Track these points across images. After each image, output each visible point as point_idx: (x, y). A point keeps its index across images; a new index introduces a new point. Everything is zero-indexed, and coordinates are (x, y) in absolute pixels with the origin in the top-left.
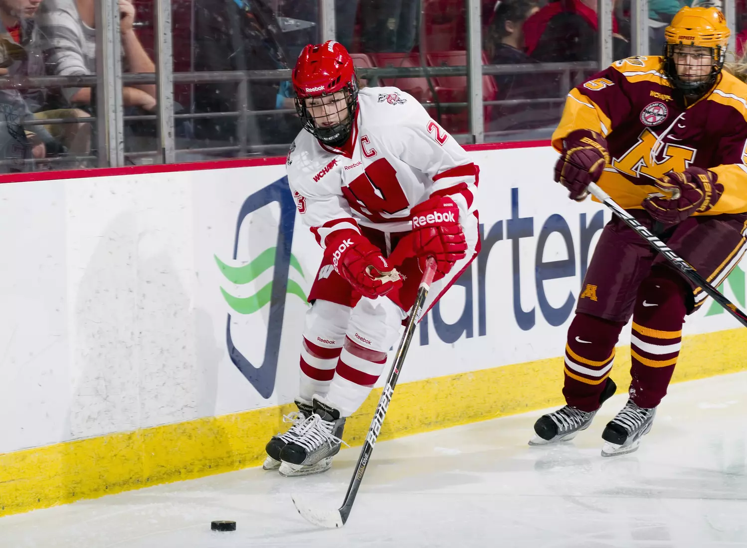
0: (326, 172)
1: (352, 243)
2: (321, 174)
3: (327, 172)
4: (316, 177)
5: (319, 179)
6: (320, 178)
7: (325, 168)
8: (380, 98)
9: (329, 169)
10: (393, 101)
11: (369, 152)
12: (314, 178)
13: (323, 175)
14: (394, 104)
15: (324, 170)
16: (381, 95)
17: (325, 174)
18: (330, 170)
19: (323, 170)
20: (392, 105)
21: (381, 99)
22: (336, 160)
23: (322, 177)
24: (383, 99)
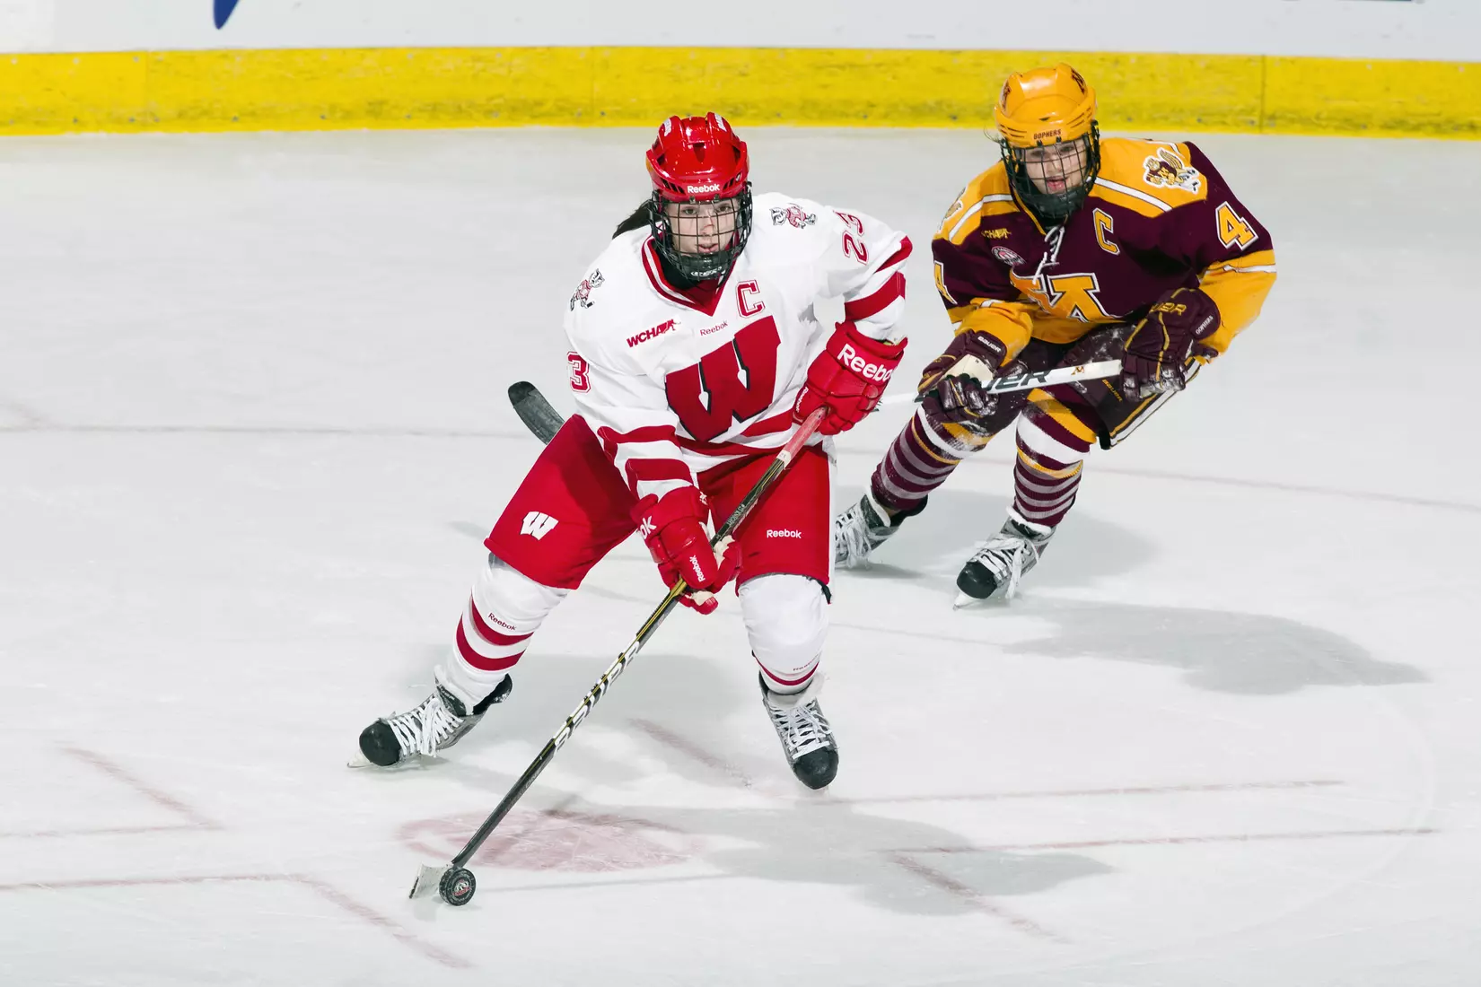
0: (651, 336)
1: (654, 527)
2: (643, 337)
3: (654, 336)
4: (633, 338)
5: (636, 343)
6: (639, 342)
7: (653, 329)
8: (775, 218)
9: (658, 333)
10: (797, 220)
11: (750, 307)
12: (628, 340)
13: (645, 340)
14: (802, 227)
15: (651, 331)
16: (774, 212)
17: (649, 338)
18: (660, 334)
19: (648, 332)
20: (800, 228)
21: (777, 220)
22: (675, 321)
23: (642, 341)
24: (781, 219)
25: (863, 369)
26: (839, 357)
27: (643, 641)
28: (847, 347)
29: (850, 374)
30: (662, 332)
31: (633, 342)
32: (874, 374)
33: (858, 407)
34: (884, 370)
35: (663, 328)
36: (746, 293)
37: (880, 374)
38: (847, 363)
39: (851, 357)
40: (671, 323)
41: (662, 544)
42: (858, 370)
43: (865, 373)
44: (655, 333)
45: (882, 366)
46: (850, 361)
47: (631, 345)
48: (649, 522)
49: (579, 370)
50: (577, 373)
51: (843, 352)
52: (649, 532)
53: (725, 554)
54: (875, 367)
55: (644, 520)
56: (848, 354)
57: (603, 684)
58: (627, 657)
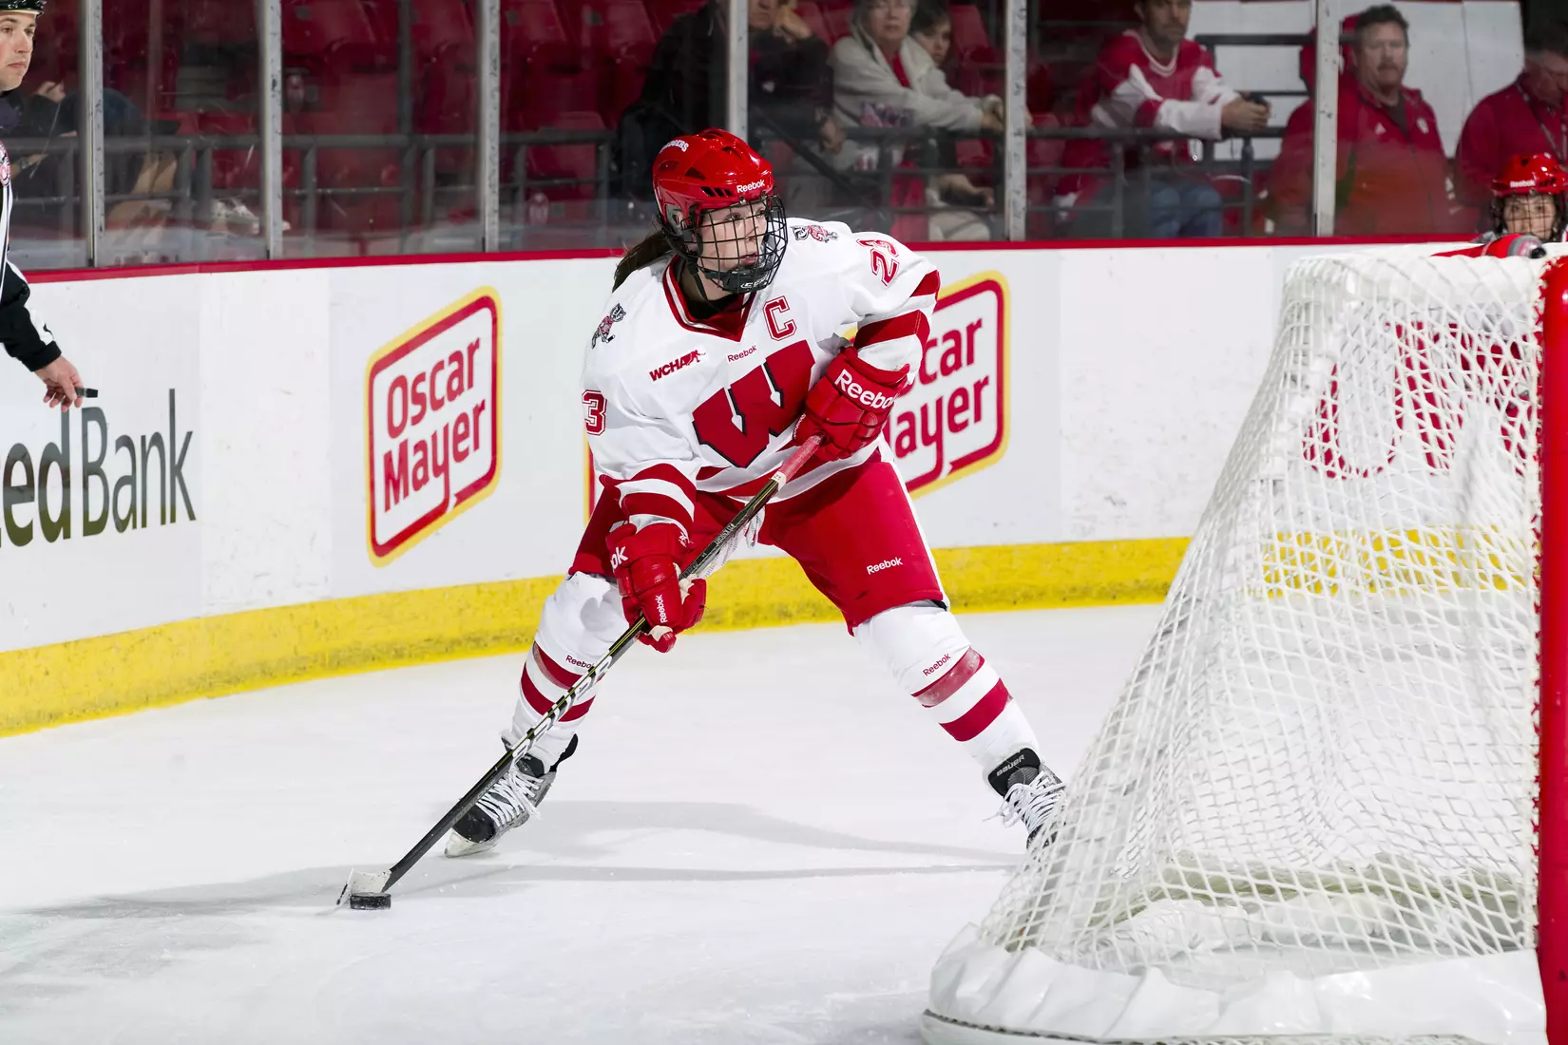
25: (859, 396)
26: (837, 383)
27: (616, 656)
28: (845, 372)
29: (847, 400)
30: (685, 364)
31: (656, 375)
32: (872, 402)
33: (855, 435)
34: (883, 398)
35: (687, 359)
36: (776, 313)
37: (879, 401)
38: (843, 388)
39: (848, 383)
40: (695, 354)
41: (631, 579)
42: (855, 396)
43: (862, 400)
44: (678, 365)
45: (880, 394)
46: (847, 386)
47: (654, 379)
48: (622, 551)
49: (596, 409)
50: (593, 412)
51: (840, 378)
52: (620, 562)
53: (690, 590)
54: (873, 395)
55: (617, 549)
56: (845, 379)
57: (570, 697)
58: (597, 671)
